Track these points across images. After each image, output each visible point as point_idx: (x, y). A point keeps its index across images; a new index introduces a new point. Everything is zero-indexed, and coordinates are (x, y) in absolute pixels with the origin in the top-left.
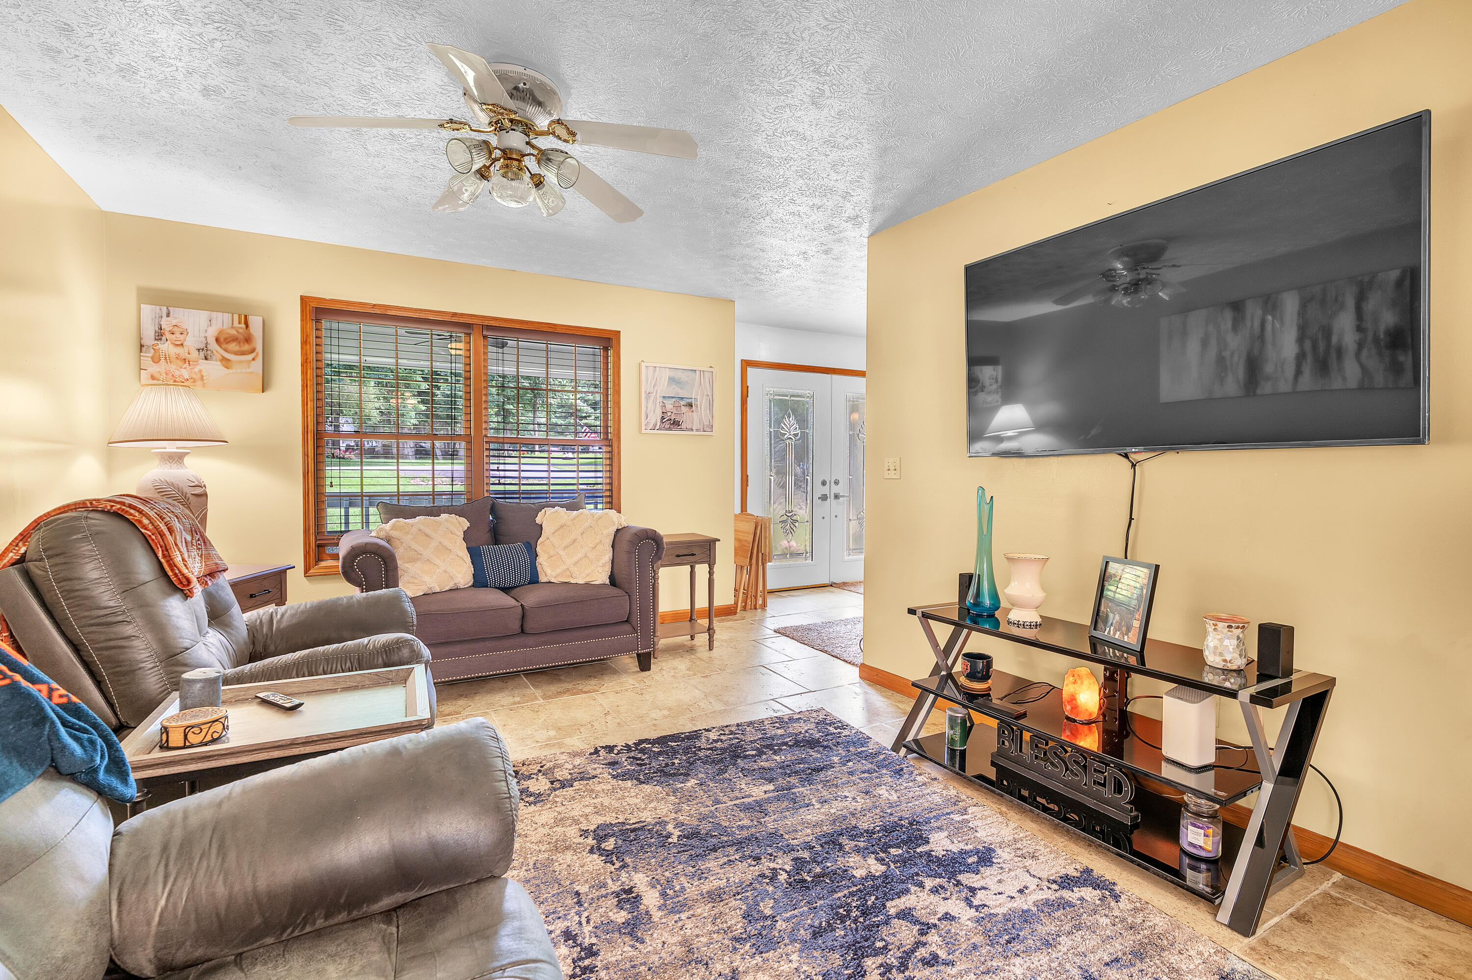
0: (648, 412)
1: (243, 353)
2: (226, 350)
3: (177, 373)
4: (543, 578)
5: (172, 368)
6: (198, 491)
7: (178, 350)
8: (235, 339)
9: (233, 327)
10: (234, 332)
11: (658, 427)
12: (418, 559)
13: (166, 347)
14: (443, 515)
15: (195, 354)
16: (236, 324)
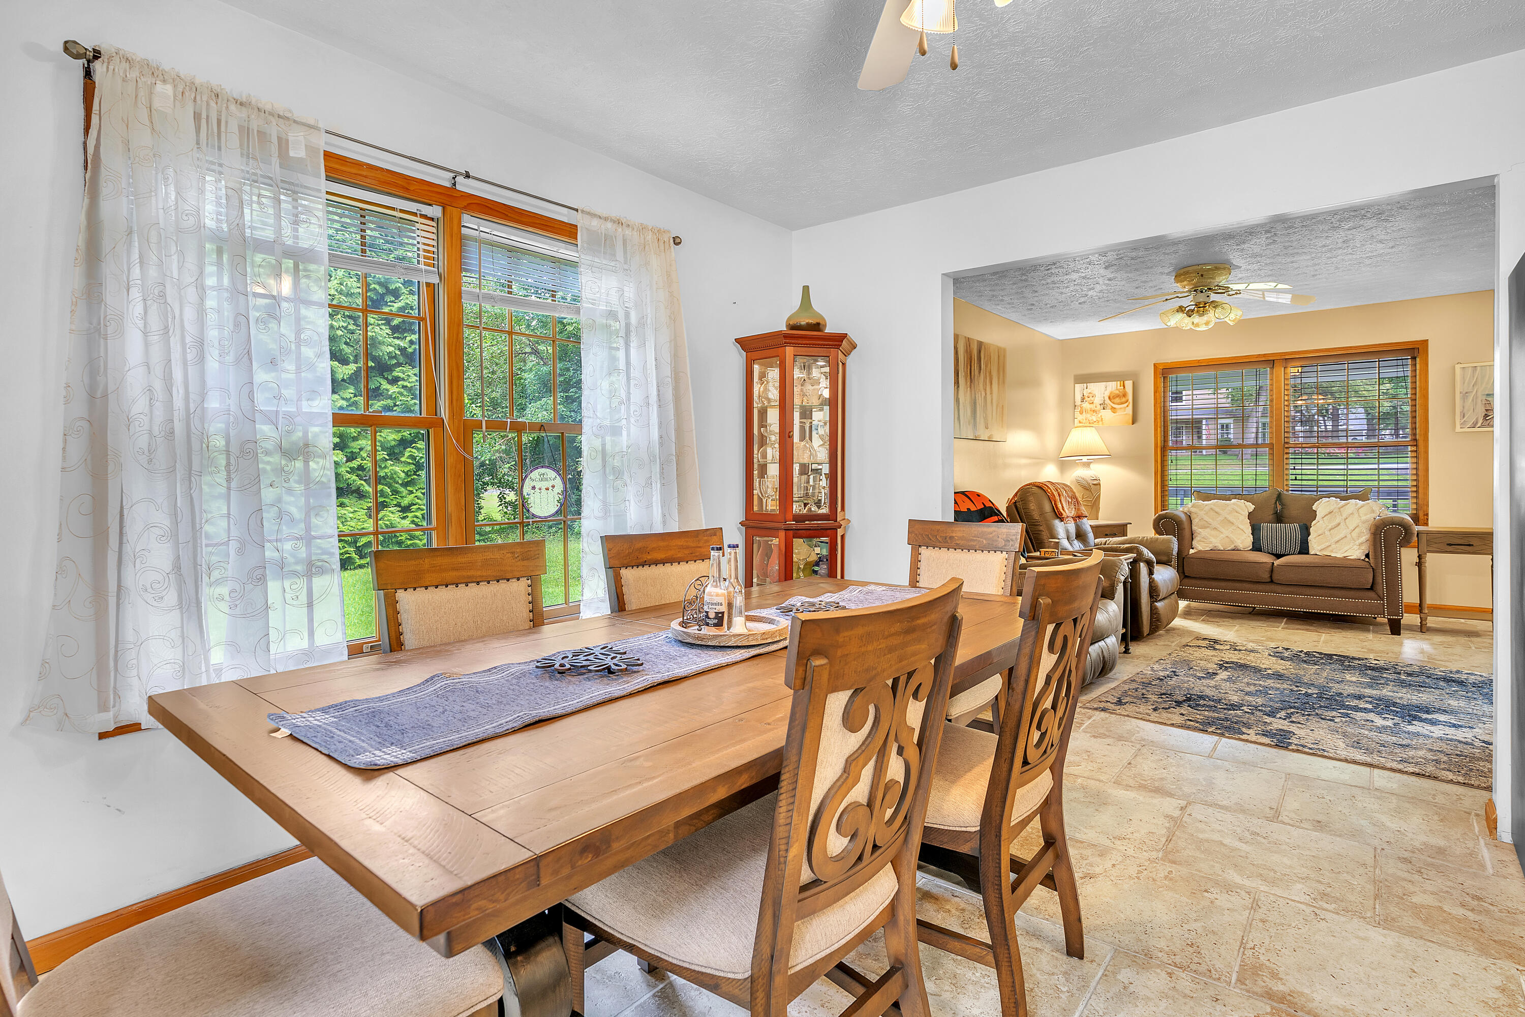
0: (1465, 411)
1: (1122, 403)
2: (1113, 403)
3: (1090, 419)
4: (1312, 552)
5: (1088, 416)
6: (1095, 482)
7: (1091, 406)
8: (1118, 396)
9: (1117, 389)
10: (1118, 392)
11: (1479, 425)
12: (1208, 527)
13: (1086, 405)
14: (1233, 501)
15: (1099, 407)
16: (1119, 387)
